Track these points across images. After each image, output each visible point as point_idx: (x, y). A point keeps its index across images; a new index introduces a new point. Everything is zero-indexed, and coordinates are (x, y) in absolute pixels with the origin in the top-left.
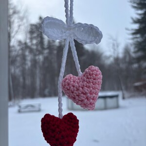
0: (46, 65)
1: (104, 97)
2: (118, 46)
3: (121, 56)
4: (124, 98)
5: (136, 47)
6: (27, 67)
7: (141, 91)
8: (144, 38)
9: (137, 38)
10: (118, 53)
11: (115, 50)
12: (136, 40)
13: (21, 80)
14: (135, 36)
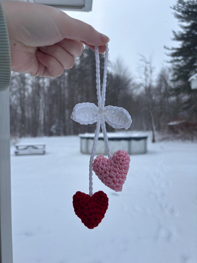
0: (54, 92)
1: (129, 139)
2: (151, 72)
3: (155, 84)
4: (154, 141)
5: (175, 74)
6: (26, 94)
7: (177, 133)
8: (188, 61)
9: (178, 60)
10: (151, 81)
11: (147, 76)
12: (176, 63)
13: (19, 111)
14: (176, 58)
